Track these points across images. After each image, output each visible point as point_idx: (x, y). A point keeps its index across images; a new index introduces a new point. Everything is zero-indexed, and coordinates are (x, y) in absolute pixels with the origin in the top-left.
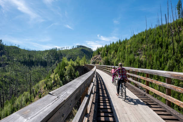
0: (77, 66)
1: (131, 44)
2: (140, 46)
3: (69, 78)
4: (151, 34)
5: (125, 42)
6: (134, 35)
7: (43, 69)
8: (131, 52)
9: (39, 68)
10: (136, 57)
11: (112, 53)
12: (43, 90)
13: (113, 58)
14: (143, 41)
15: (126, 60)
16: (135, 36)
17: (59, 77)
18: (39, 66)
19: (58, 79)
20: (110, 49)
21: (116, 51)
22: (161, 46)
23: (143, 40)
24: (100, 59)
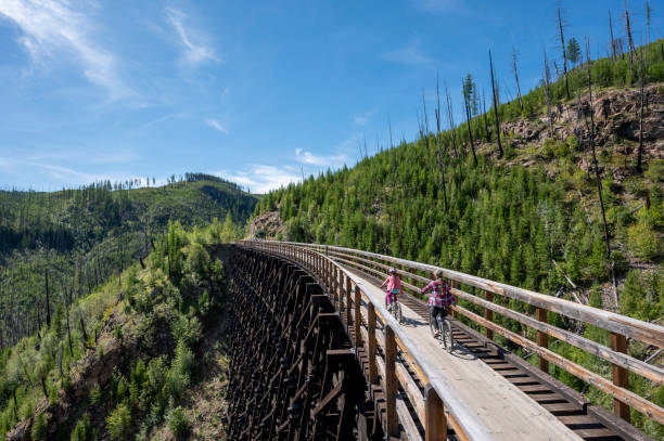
0: (214, 245)
1: (356, 183)
2: (378, 189)
3: (196, 277)
4: (403, 159)
5: (343, 175)
6: (366, 158)
7: (58, 261)
8: (357, 204)
9: (40, 257)
10: (369, 218)
11: (311, 206)
12: (124, 315)
13: (312, 220)
14: (385, 176)
15: (346, 226)
16: (367, 162)
17: (166, 277)
18: (41, 251)
19: (163, 283)
20: (304, 196)
21: (320, 202)
22: (424, 190)
23: (385, 174)
24: (278, 225)
